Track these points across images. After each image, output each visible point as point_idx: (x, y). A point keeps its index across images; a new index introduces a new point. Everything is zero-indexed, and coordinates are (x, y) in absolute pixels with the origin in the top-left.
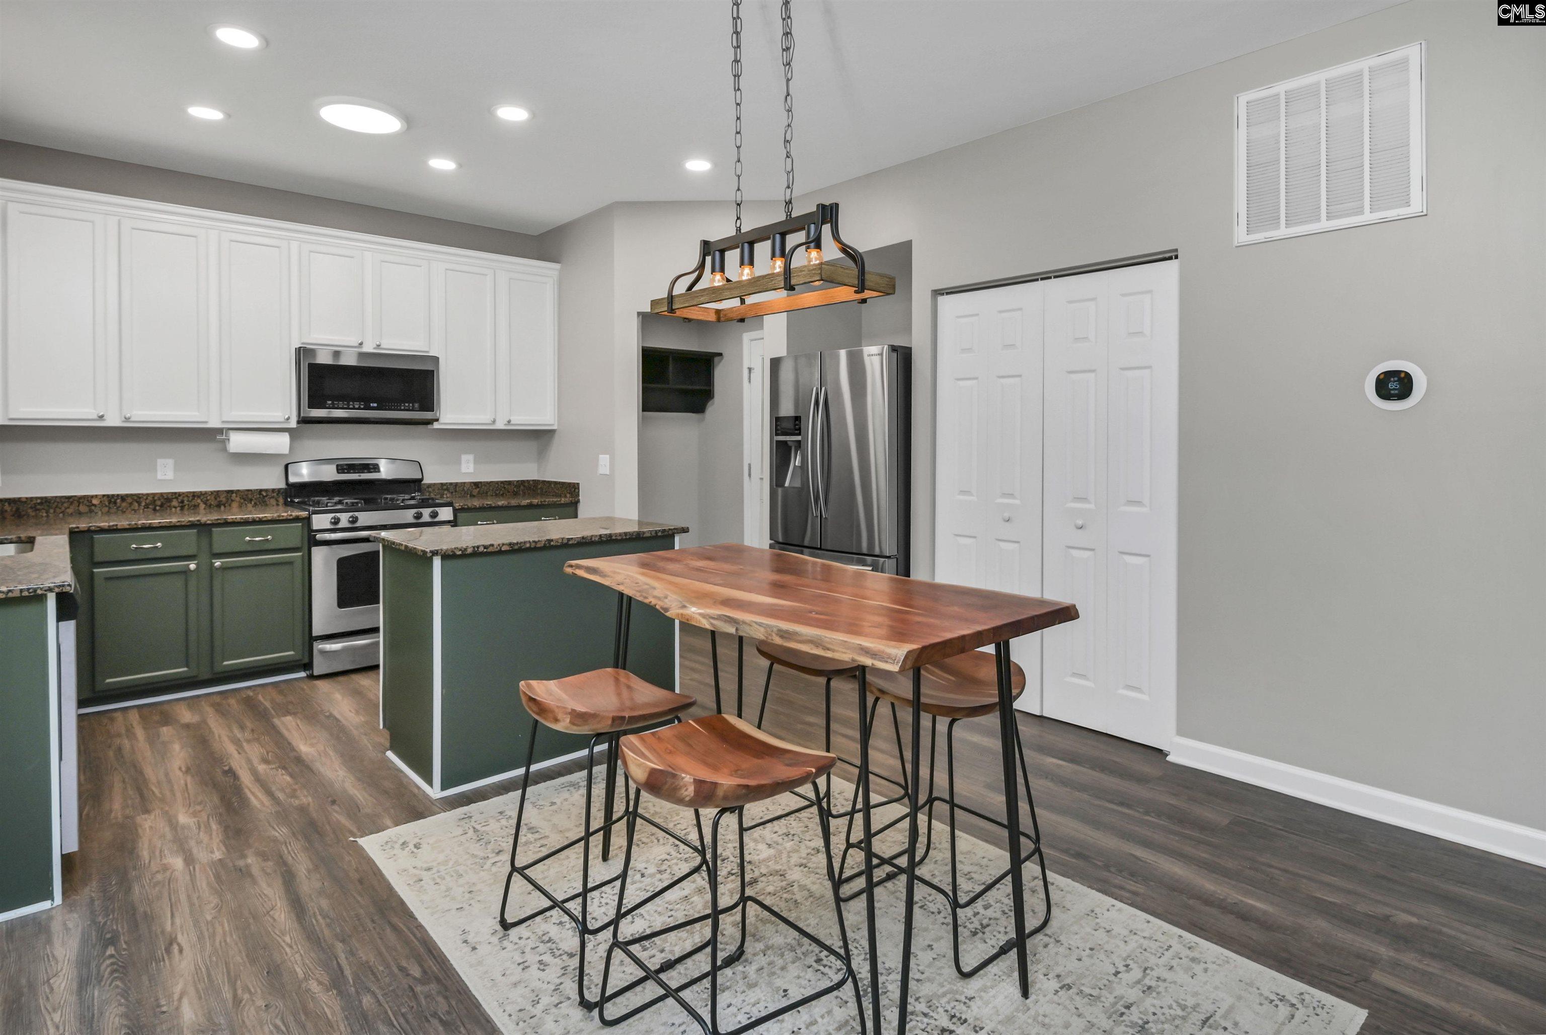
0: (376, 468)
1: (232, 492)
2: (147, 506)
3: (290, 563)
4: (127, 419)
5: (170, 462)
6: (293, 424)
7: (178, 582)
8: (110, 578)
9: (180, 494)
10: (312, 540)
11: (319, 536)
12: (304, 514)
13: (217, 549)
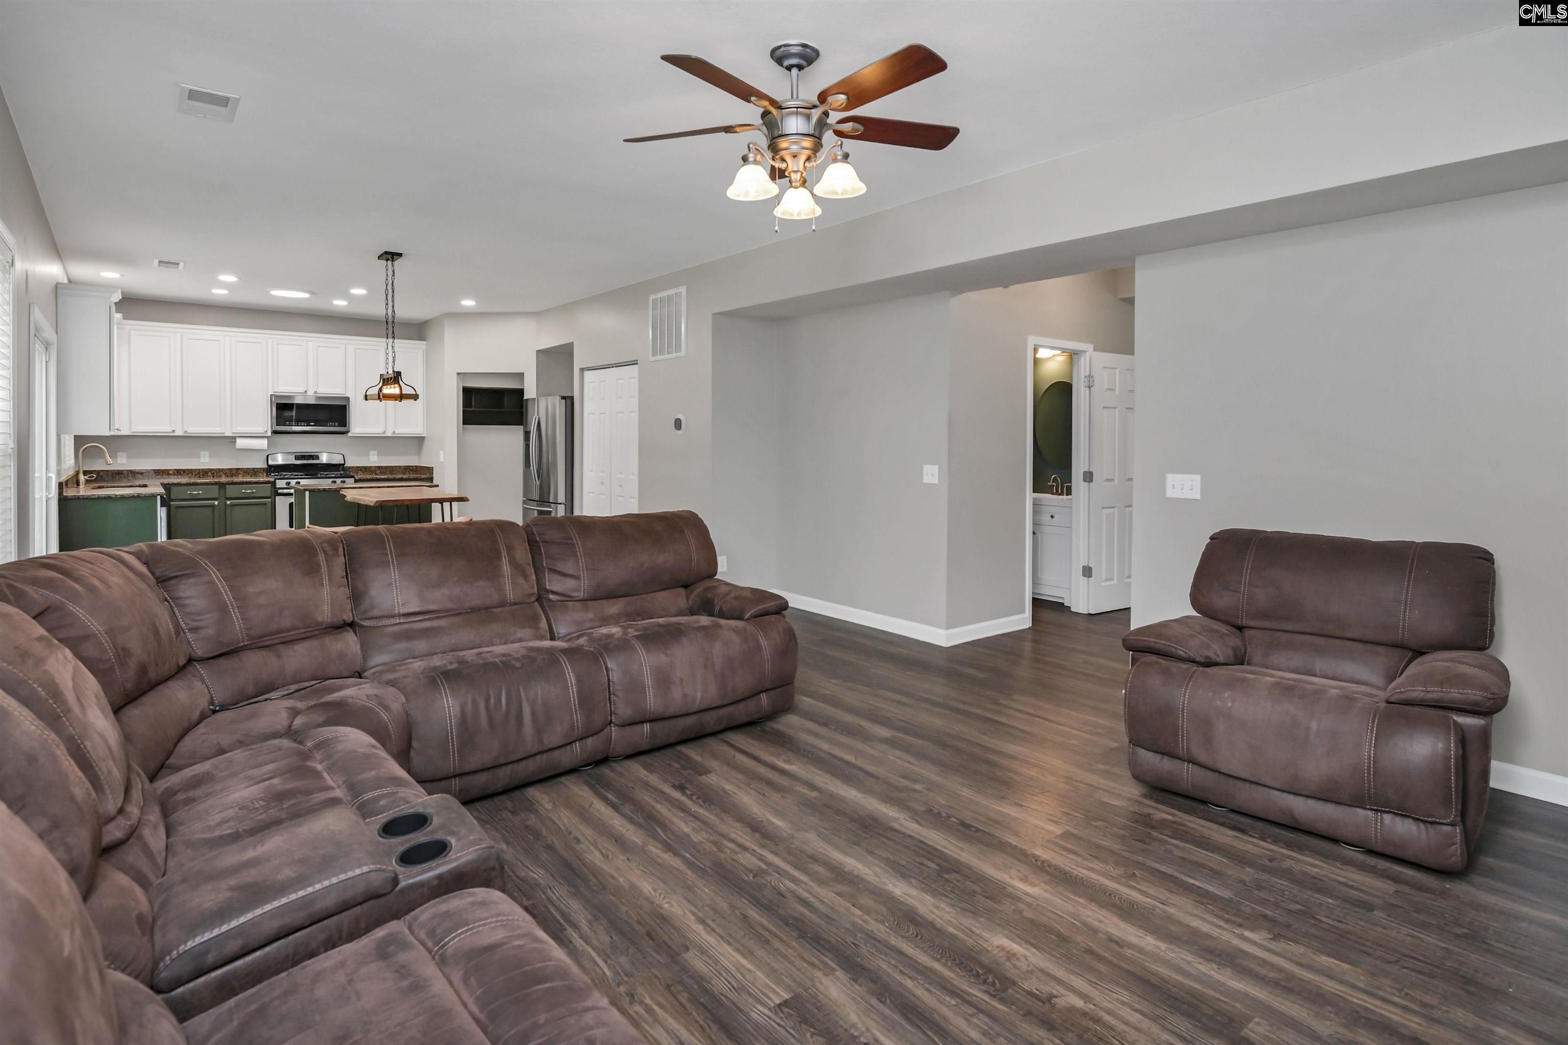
0: (317, 458)
1: (239, 469)
2: (196, 475)
3: (265, 504)
4: (186, 432)
5: (207, 453)
6: (269, 434)
7: (208, 511)
8: (178, 507)
9: (212, 470)
10: (276, 493)
11: (280, 491)
12: (272, 480)
13: (228, 495)
